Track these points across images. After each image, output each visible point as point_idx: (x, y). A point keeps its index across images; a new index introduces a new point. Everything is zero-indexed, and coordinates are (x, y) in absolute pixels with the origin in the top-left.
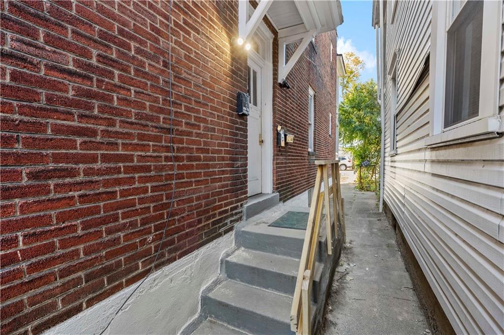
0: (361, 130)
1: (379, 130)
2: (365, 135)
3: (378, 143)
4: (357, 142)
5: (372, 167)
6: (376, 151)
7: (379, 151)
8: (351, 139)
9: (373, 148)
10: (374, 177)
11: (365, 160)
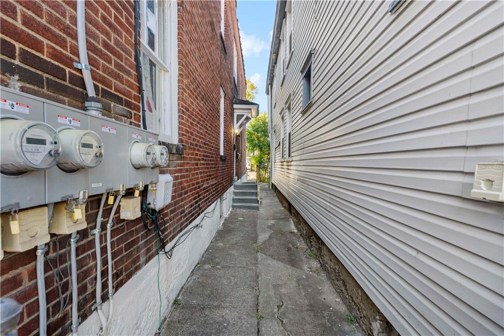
0: (259, 146)
1: (269, 146)
2: (261, 149)
3: (269, 154)
4: (257, 152)
5: (265, 169)
6: (267, 159)
7: (269, 159)
8: (253, 150)
9: (265, 157)
10: (266, 175)
11: (261, 165)
